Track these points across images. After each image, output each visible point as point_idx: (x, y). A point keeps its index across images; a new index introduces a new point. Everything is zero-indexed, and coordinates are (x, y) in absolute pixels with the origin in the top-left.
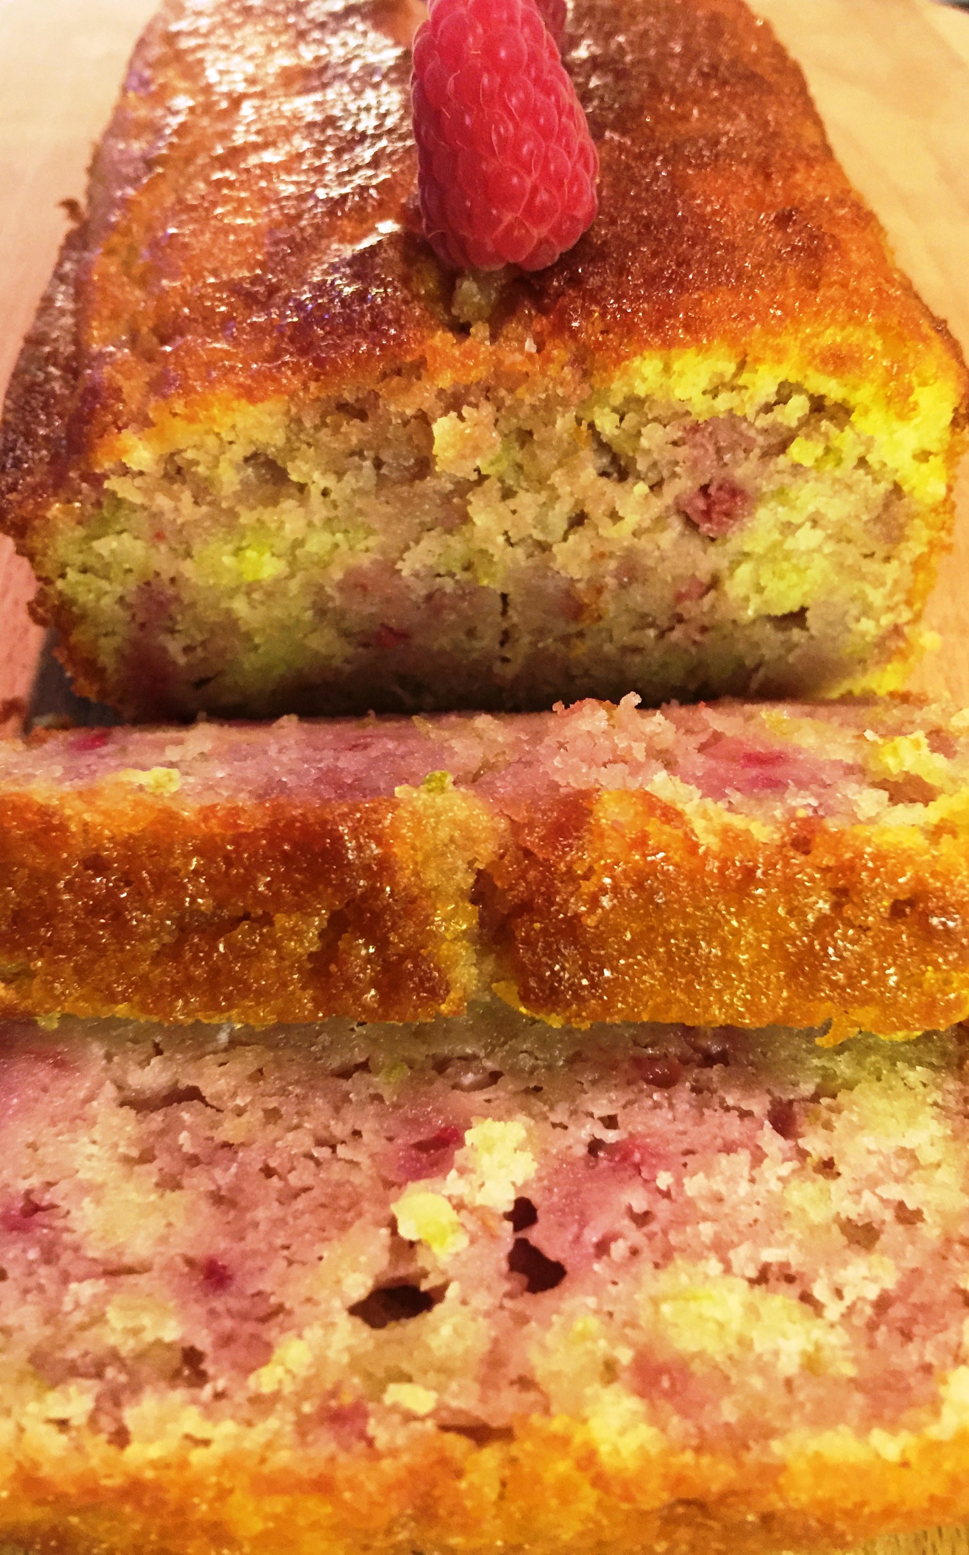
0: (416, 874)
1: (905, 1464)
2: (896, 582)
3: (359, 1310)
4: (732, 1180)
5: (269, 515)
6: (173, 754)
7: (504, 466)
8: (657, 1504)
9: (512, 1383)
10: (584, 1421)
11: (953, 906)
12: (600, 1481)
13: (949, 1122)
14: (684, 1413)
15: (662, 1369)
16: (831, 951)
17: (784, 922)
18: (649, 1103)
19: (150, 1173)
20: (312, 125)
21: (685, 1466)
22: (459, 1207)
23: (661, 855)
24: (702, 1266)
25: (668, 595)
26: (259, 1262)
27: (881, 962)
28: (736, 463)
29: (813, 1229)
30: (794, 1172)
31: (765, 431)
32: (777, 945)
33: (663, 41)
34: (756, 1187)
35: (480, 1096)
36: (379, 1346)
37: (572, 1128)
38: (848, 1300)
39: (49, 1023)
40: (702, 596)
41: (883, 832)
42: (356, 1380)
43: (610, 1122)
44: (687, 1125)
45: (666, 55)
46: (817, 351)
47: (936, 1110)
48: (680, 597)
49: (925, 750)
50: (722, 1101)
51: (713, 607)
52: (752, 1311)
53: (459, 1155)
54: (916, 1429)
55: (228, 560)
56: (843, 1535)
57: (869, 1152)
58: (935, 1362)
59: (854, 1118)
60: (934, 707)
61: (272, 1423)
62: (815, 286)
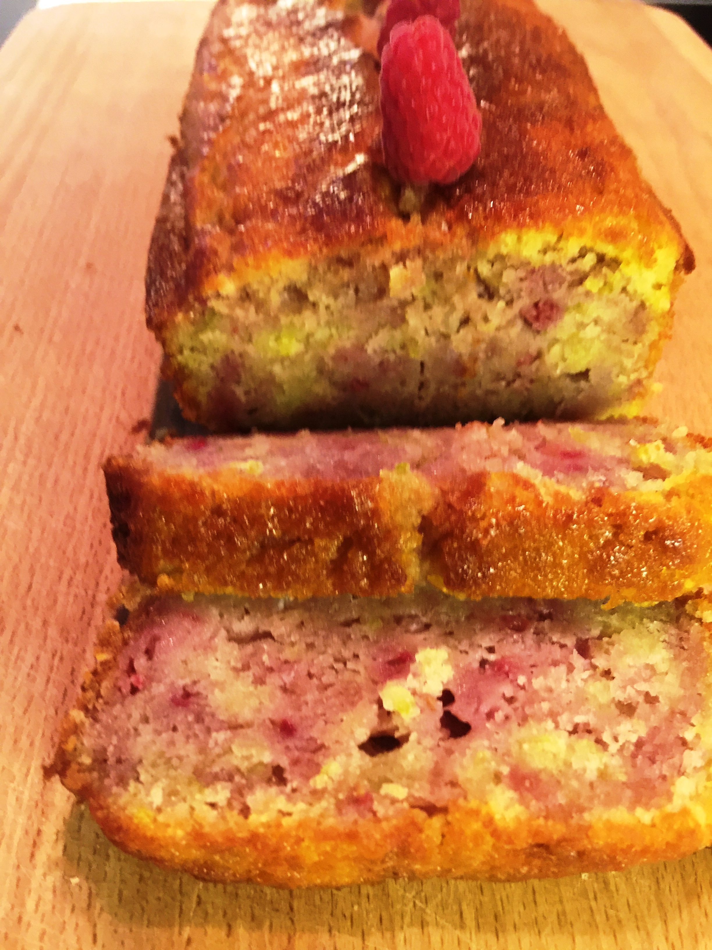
0: (391, 518)
1: (653, 825)
2: (640, 356)
3: (362, 747)
4: (558, 680)
5: (297, 320)
6: (249, 452)
7: (427, 293)
8: (525, 845)
9: (446, 784)
10: (486, 803)
11: (678, 534)
12: (496, 834)
13: (672, 651)
14: (538, 799)
15: (524, 778)
16: (612, 558)
17: (587, 543)
18: (512, 640)
19: (249, 675)
20: (313, 97)
21: (539, 826)
22: (414, 693)
23: (523, 507)
24: (543, 724)
25: (514, 363)
26: (310, 722)
27: (639, 565)
28: (554, 290)
29: (601, 706)
30: (590, 676)
31: (571, 273)
32: (583, 555)
33: (509, 45)
34: (570, 685)
35: (420, 637)
36: (375, 765)
37: (471, 653)
38: (621, 741)
39: (189, 597)
40: (532, 362)
41: (641, 495)
42: (366, 782)
43: (491, 650)
44: (533, 652)
45: (509, 55)
46: (603, 230)
47: (664, 644)
48: (519, 364)
49: (662, 450)
50: (550, 639)
51: (538, 369)
52: (571, 748)
53: (412, 667)
54: (659, 807)
55: (272, 343)
56: (620, 863)
57: (630, 666)
58: (667, 774)
59: (621, 648)
60: (663, 426)
61: (324, 804)
62: (601, 193)
